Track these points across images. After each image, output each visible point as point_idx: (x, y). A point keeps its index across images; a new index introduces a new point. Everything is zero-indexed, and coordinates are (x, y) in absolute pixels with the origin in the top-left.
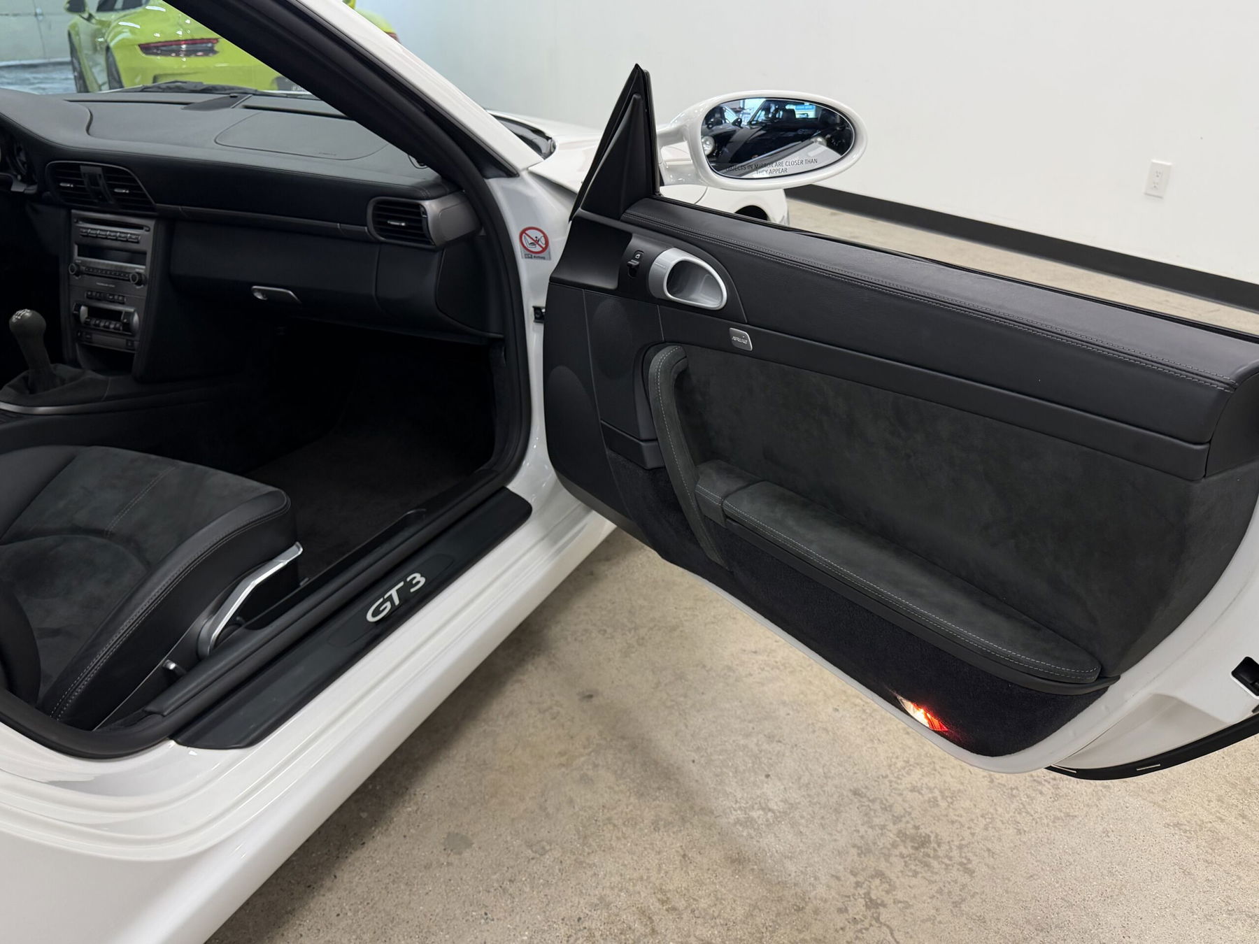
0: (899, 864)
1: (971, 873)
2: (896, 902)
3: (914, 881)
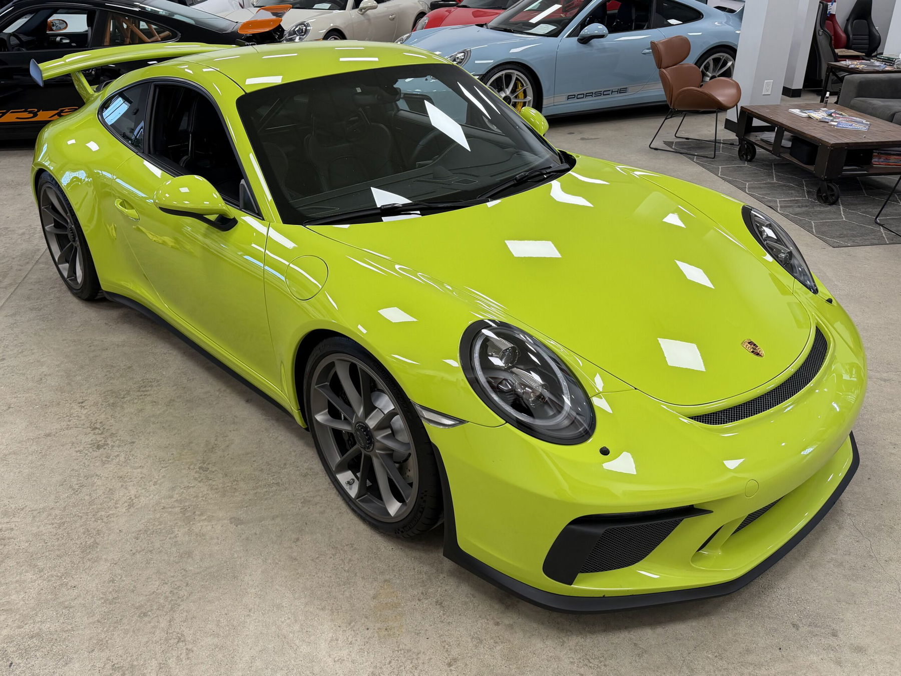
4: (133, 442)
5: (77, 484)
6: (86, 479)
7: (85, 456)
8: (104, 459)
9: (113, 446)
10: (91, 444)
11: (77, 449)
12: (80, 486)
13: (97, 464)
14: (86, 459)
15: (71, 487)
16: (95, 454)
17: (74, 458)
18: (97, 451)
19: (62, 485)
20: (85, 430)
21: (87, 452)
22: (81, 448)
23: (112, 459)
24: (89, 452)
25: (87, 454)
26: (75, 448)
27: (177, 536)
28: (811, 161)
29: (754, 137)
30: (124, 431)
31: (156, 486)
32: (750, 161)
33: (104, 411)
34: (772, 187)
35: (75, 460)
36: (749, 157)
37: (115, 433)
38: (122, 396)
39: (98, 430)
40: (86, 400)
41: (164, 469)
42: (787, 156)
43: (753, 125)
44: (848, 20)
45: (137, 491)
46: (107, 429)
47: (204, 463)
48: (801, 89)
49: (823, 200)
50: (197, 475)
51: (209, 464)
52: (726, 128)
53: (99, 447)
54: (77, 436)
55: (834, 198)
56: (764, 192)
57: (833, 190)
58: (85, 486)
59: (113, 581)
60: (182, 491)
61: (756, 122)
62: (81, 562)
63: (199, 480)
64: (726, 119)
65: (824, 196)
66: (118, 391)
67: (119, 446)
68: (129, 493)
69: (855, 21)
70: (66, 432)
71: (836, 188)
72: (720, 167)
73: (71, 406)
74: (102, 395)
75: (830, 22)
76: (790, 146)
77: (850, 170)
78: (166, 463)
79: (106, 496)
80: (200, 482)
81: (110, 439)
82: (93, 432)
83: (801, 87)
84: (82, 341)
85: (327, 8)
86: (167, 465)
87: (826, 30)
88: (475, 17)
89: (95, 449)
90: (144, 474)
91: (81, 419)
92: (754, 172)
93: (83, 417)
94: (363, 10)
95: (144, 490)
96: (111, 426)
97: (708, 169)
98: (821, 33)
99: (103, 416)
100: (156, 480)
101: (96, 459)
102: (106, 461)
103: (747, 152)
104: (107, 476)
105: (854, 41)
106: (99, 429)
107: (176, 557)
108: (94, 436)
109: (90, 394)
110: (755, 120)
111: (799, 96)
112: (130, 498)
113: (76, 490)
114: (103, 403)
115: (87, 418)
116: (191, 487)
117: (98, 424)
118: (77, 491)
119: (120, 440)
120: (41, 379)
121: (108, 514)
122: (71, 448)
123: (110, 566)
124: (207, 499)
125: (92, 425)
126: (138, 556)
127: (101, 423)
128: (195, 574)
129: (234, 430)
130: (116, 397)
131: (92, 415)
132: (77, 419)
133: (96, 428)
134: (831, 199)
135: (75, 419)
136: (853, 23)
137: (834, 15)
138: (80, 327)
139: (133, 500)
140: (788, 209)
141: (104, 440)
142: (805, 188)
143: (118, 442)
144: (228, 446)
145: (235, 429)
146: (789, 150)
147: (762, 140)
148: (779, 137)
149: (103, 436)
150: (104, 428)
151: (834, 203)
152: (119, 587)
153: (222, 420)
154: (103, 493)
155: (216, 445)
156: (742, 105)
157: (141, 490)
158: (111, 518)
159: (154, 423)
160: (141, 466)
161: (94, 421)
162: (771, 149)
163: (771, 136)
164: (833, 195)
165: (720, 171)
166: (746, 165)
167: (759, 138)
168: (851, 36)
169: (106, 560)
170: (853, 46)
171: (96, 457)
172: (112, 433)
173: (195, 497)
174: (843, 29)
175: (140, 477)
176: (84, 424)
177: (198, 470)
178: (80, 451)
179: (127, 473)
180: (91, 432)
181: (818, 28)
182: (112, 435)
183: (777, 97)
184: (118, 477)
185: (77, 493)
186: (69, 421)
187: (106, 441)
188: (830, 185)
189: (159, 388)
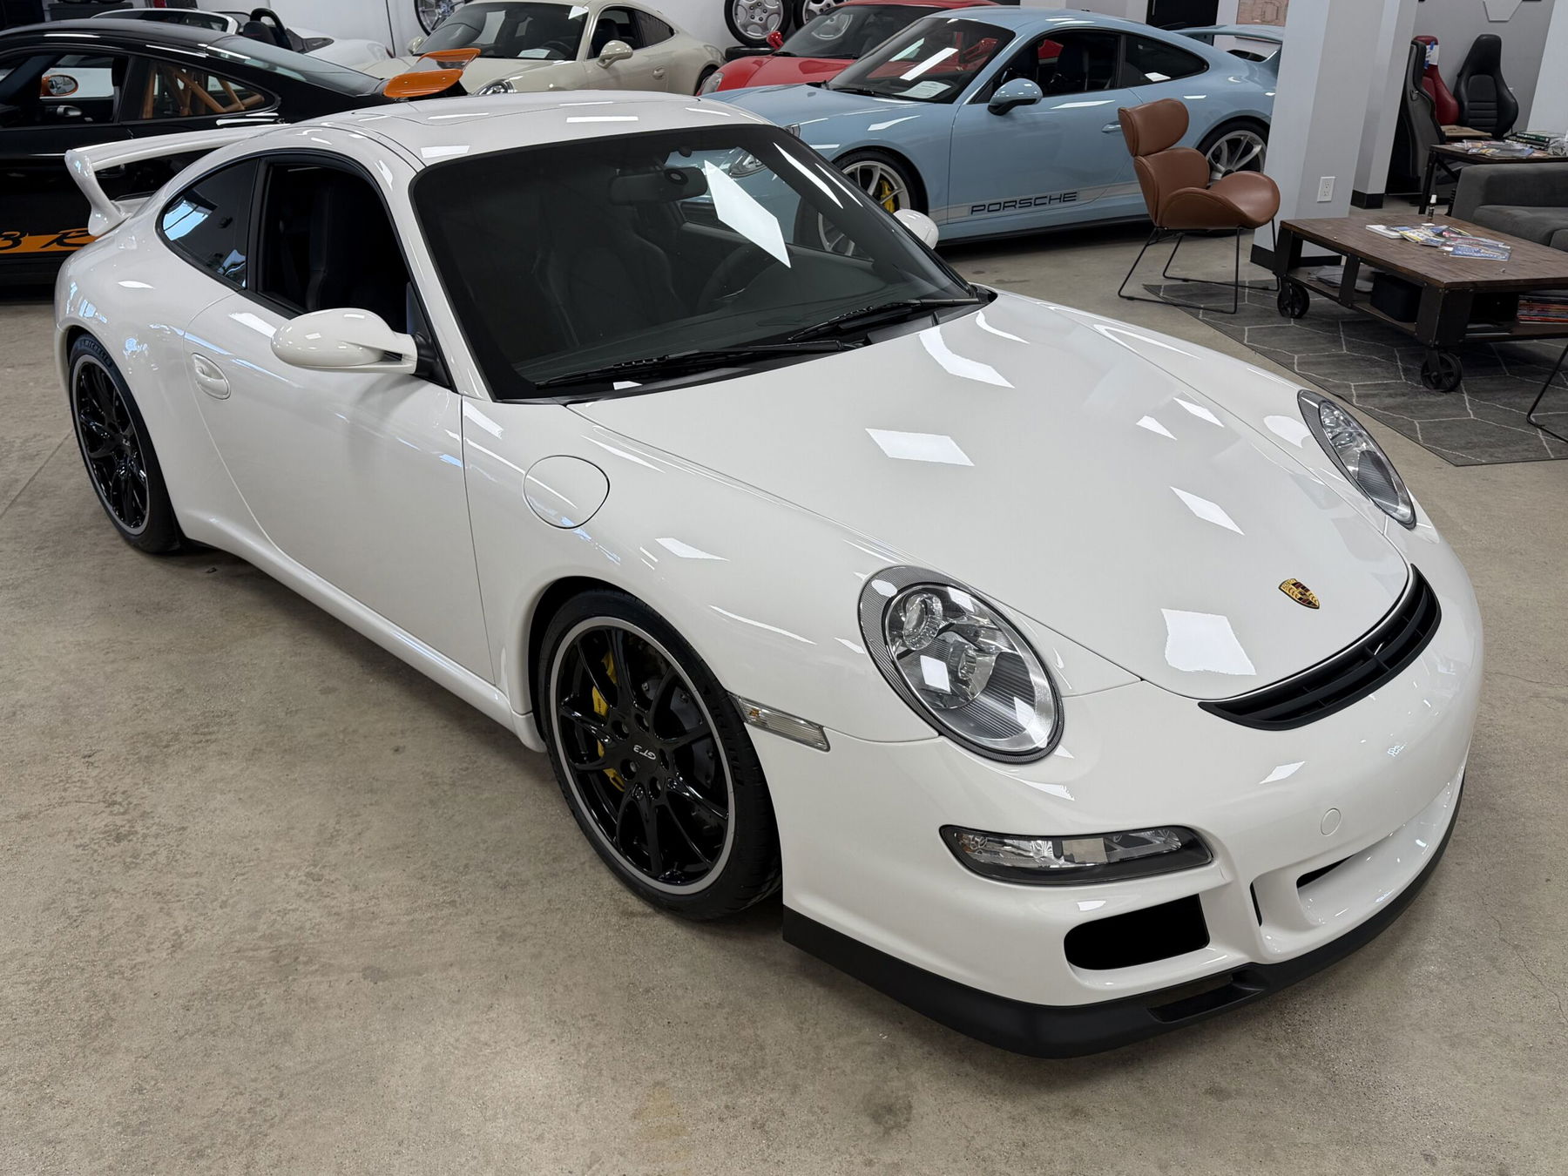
0: (119, 823)
1: (77, 847)
2: (103, 812)
3: (104, 823)
4: (184, 829)
5: (76, 907)
6: (94, 898)
7: (93, 854)
8: (128, 860)
9: (145, 836)
10: (105, 832)
11: (77, 843)
12: (82, 912)
13: (115, 870)
14: (95, 861)
15: (64, 912)
16: (112, 850)
17: (72, 858)
18: (115, 846)
19: (48, 909)
20: (93, 806)
21: (96, 847)
22: (86, 840)
23: (144, 860)
24: (100, 846)
25: (96, 851)
26: (75, 839)
27: (264, 1002)
28: (1410, 317)
29: (1304, 276)
30: (166, 809)
31: (225, 910)
32: (1299, 317)
33: (131, 771)
34: (1340, 362)
35: (74, 861)
36: (1297, 311)
37: (149, 811)
38: (164, 744)
39: (118, 806)
40: (98, 751)
41: (241, 878)
42: (1366, 307)
43: (1302, 256)
44: (1460, 75)
45: (190, 920)
46: (135, 805)
47: (315, 866)
48: (1383, 194)
49: (1432, 383)
50: (301, 889)
51: (324, 867)
52: (1252, 261)
53: (119, 839)
54: (79, 818)
55: (1452, 379)
56: (1327, 371)
57: (1449, 366)
58: (92, 911)
59: (140, 1090)
60: (274, 917)
61: (1309, 250)
62: (81, 1055)
63: (307, 897)
64: (1254, 245)
65: (1435, 377)
66: (157, 734)
67: (157, 836)
68: (175, 922)
69: (1472, 78)
70: (58, 810)
71: (1455, 362)
72: (1246, 328)
73: (70, 761)
74: (128, 742)
75: (1430, 79)
76: (1369, 290)
77: (1478, 331)
78: (245, 867)
79: (130, 929)
80: (307, 901)
81: (141, 823)
82: (109, 809)
83: (1383, 192)
84: (91, 644)
85: (544, 57)
86: (246, 869)
87: (1425, 90)
88: (804, 73)
89: (111, 841)
90: (202, 887)
91: (86, 786)
92: (1306, 336)
93: (91, 783)
94: (607, 61)
95: (202, 918)
96: (142, 798)
97: (1225, 333)
98: (1414, 96)
99: (128, 780)
100: (224, 898)
101: (114, 859)
102: (133, 862)
103: (1293, 302)
104: (133, 892)
105: (1472, 111)
106: (120, 804)
107: (260, 1042)
108: (111, 818)
109: (104, 740)
110: (1306, 244)
111: (1379, 206)
112: (176, 933)
113: (75, 918)
114: (128, 757)
115: (99, 783)
116: (289, 910)
117: (119, 795)
118: (75, 921)
119: (159, 824)
120: (14, 714)
121: (134, 962)
122: (66, 840)
123: (136, 1062)
124: (320, 933)
125: (107, 797)
126: (189, 1042)
127: (124, 793)
128: (297, 1074)
129: (371, 804)
130: (153, 745)
131: (107, 778)
132: (80, 787)
133: (114, 803)
134: (1448, 382)
135: (75, 786)
136: (1468, 80)
137: (1436, 66)
138: (89, 617)
139: (180, 936)
140: (1370, 400)
141: (128, 825)
142: (1399, 363)
143: (155, 827)
144: (360, 834)
145: (373, 802)
146: (1369, 297)
147: (1320, 280)
148: (1351, 272)
149: (127, 817)
150: (130, 803)
151: (1453, 388)
152: (152, 1102)
153: (350, 785)
154: (126, 923)
155: (337, 831)
156: (1284, 219)
157: (197, 917)
158: (139, 970)
159: (222, 792)
160: (197, 873)
161: (110, 789)
162: (1337, 295)
163: (1336, 274)
164: (1450, 375)
165: (1246, 335)
166: (1292, 324)
167: (1314, 276)
168: (1466, 104)
169: (128, 1050)
170: (1470, 120)
171: (113, 857)
172: (145, 812)
173: (297, 930)
174: (1452, 92)
175: (196, 892)
176: (92, 796)
177: (304, 878)
178: (84, 846)
179: (171, 886)
180: (105, 810)
181: (1410, 86)
182: (144, 815)
183: (1344, 207)
184: (153, 894)
185: (75, 924)
186: (65, 790)
187: (133, 827)
188: (1444, 356)
189: (233, 727)
